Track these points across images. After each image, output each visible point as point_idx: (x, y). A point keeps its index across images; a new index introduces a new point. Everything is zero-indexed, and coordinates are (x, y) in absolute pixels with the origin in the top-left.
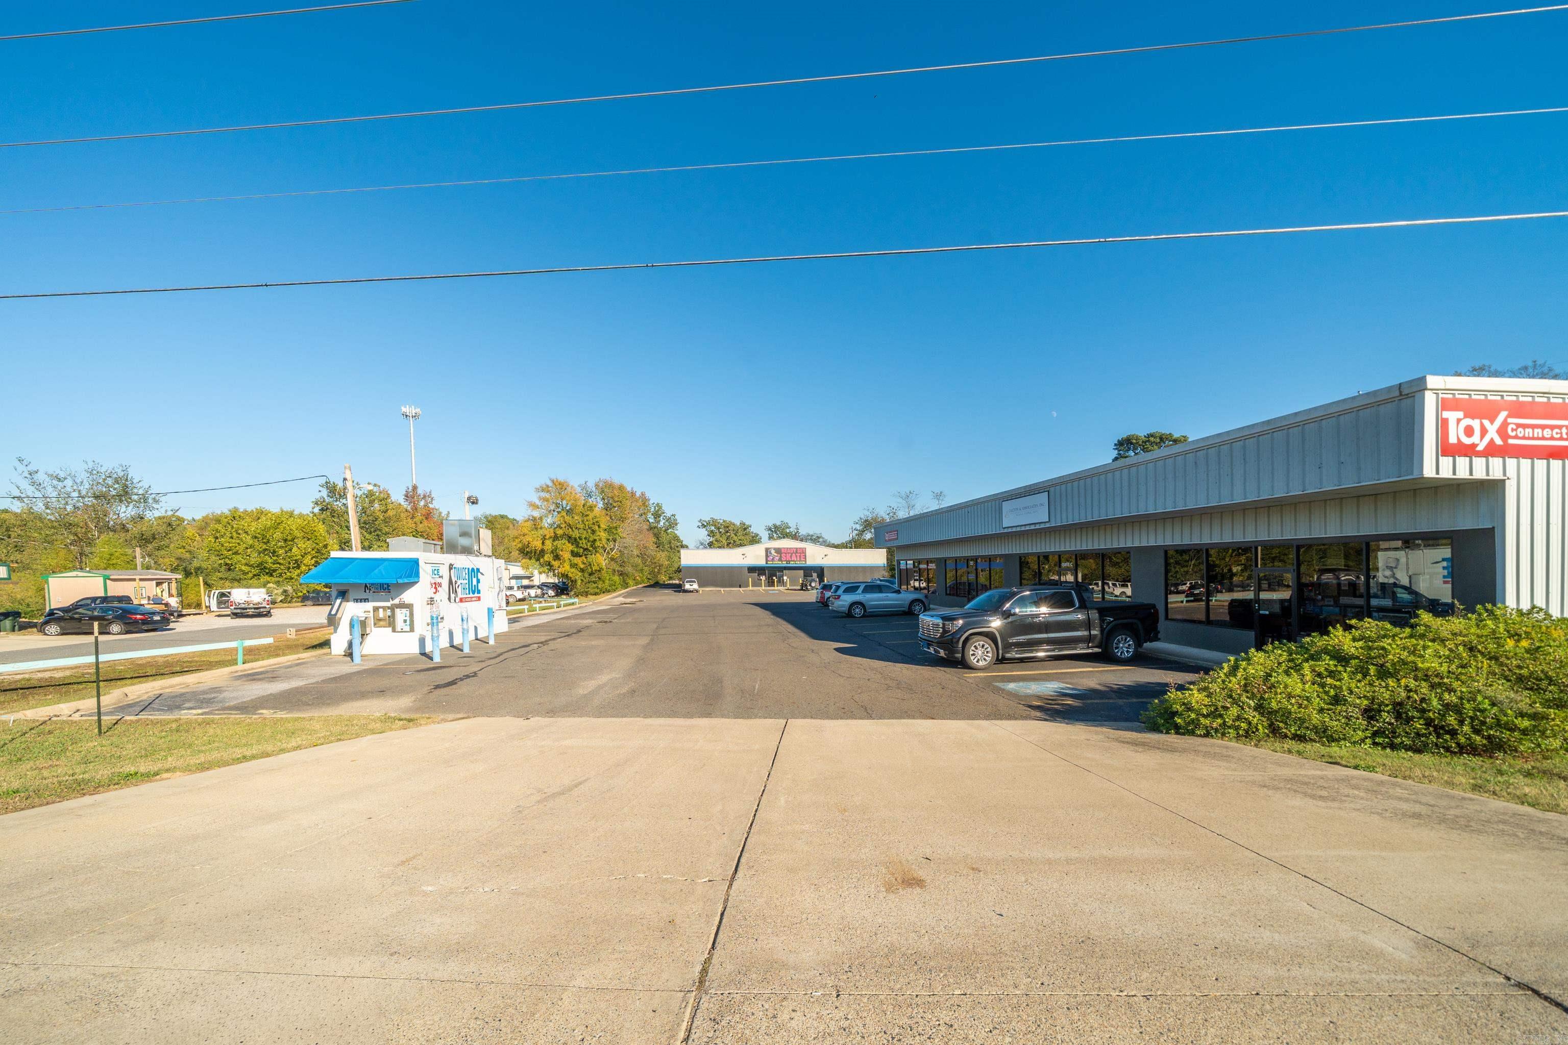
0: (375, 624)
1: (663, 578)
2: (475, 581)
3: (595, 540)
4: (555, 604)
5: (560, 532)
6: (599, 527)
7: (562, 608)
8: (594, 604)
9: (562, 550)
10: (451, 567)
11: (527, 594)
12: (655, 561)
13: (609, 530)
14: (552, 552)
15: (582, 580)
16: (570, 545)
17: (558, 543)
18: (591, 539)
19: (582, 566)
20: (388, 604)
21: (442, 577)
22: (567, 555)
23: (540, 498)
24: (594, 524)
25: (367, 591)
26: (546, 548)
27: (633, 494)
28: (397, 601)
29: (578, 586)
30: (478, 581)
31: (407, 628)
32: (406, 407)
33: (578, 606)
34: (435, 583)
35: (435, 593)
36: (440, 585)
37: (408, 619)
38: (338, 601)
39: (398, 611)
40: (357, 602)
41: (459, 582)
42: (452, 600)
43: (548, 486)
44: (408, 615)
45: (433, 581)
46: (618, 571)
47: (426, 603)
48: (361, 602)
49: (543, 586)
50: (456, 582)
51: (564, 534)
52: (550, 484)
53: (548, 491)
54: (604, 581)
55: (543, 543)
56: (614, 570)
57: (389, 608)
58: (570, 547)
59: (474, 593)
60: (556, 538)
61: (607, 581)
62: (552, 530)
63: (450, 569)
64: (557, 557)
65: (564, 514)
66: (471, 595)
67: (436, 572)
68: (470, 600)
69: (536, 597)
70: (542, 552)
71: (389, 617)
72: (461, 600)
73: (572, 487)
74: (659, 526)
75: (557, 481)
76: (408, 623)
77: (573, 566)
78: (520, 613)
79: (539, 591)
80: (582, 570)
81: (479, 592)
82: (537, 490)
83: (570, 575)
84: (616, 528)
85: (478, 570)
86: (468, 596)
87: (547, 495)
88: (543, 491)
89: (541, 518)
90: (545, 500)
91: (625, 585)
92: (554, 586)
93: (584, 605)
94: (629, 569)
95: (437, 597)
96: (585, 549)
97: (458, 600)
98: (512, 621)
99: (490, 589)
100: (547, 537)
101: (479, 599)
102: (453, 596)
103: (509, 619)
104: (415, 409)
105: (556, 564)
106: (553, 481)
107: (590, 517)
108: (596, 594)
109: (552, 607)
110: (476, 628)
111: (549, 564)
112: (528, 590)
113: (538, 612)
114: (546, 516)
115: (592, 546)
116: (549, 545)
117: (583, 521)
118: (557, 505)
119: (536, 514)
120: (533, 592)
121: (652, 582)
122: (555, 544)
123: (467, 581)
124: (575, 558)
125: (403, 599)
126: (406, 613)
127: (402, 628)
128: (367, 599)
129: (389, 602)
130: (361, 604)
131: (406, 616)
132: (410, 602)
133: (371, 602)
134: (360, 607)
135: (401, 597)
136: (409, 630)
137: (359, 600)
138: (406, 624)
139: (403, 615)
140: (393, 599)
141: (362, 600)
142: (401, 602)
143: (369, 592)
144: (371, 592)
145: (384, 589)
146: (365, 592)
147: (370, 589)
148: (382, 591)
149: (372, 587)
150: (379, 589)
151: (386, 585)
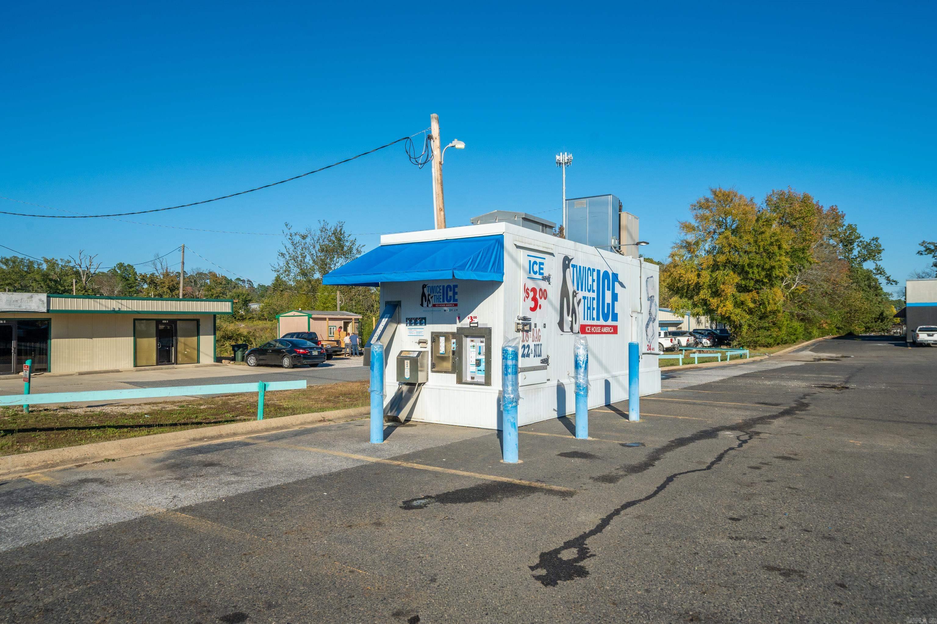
0: (433, 366)
1: (859, 329)
2: (608, 298)
3: (773, 267)
4: (719, 355)
5: (722, 259)
6: (780, 247)
7: (728, 362)
8: (770, 358)
9: (723, 283)
10: (567, 262)
11: (676, 342)
12: (850, 302)
13: (793, 253)
14: (710, 287)
15: (750, 325)
16: (736, 275)
17: (719, 274)
18: (767, 266)
19: (752, 305)
20: (452, 328)
21: (547, 279)
22: (730, 290)
23: (697, 217)
24: (771, 244)
25: (425, 304)
26: (701, 281)
27: (819, 210)
28: (466, 323)
29: (744, 333)
30: (615, 297)
31: (481, 377)
32: (559, 155)
33: (748, 360)
34: (534, 290)
35: (533, 309)
36: (544, 294)
37: (482, 357)
38: (384, 321)
39: (468, 342)
40: (411, 323)
41: (581, 294)
42: (567, 328)
43: (707, 200)
44: (483, 350)
45: (531, 285)
46: (798, 316)
47: (514, 328)
48: (416, 324)
49: (695, 333)
50: (575, 294)
51: (728, 261)
52: (710, 196)
53: (708, 208)
54: (780, 328)
55: (699, 276)
56: (792, 314)
57: (453, 335)
58: (737, 279)
59: (606, 319)
60: (715, 267)
61: (784, 328)
62: (711, 257)
63: (565, 266)
64: (716, 293)
65: (729, 233)
66: (602, 322)
67: (536, 268)
68: (599, 330)
69: (688, 345)
70: (698, 287)
71: (454, 352)
72: (583, 329)
73: (740, 199)
74: (851, 256)
75: (720, 192)
76: (483, 366)
77: (739, 304)
78: (672, 365)
79: (692, 339)
80: (751, 312)
81: (615, 317)
82: (693, 207)
83: (733, 317)
84: (803, 250)
85: (615, 276)
86: (595, 322)
87: (707, 213)
88: (701, 207)
89: (697, 243)
90: (704, 218)
91: (809, 336)
92: (709, 334)
93: (757, 358)
94: (812, 312)
95: (536, 318)
96: (757, 281)
97: (576, 328)
98: (666, 376)
99: (635, 315)
100: (704, 266)
101: (615, 330)
102: (568, 319)
103: (663, 373)
104: (568, 155)
105: (714, 302)
106: (714, 193)
107: (767, 234)
108: (768, 345)
109: (715, 359)
110: (607, 384)
111: (705, 303)
112: (678, 338)
113: (696, 364)
114: (705, 241)
115: (767, 276)
116: (706, 278)
117: (756, 242)
118: (720, 224)
119: (691, 238)
120: (684, 340)
121: (842, 333)
122: (714, 275)
123: (594, 295)
124: (742, 294)
125: (475, 319)
126: (480, 347)
127: (473, 376)
128: (425, 319)
129: (456, 323)
130: (416, 327)
131: (480, 354)
132: (487, 324)
133: (430, 323)
134: (414, 332)
135: (472, 315)
136: (483, 380)
137: (413, 321)
138: (479, 368)
139: (475, 350)
140: (460, 319)
141: (418, 321)
142: (472, 325)
143: (428, 306)
144: (430, 305)
145: (451, 297)
146: (422, 305)
147: (429, 300)
148: (446, 302)
149: (431, 296)
150: (441, 300)
151: (450, 291)
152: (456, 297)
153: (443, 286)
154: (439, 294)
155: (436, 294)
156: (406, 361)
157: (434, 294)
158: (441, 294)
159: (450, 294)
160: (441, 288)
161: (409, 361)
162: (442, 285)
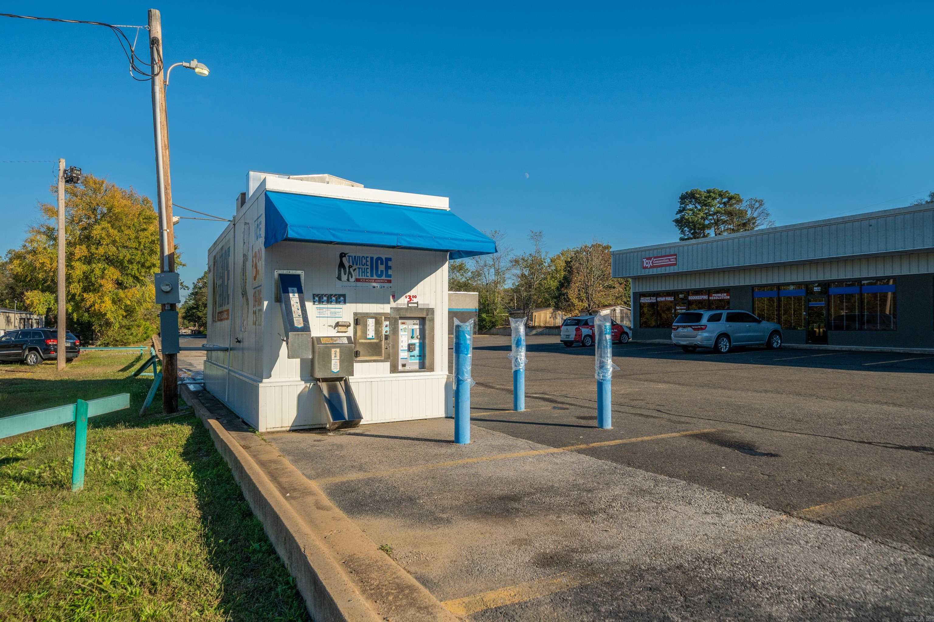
20: (385, 308)
28: (402, 302)
31: (414, 363)
37: (416, 341)
39: (402, 325)
40: (320, 301)
44: (417, 333)
48: (329, 301)
57: (386, 316)
71: (385, 337)
76: (416, 352)
125: (414, 299)
126: (413, 330)
127: (404, 363)
128: (344, 296)
129: (389, 303)
130: (329, 306)
131: (412, 337)
132: (428, 304)
133: (350, 303)
134: (328, 313)
135: (412, 293)
136: (417, 367)
137: (325, 298)
138: (412, 354)
139: (406, 333)
140: (395, 298)
141: (334, 298)
142: (410, 305)
143: (348, 280)
144: (352, 280)
145: (382, 271)
146: (339, 278)
147: (350, 273)
148: (375, 277)
149: (354, 268)
150: (369, 274)
151: (382, 264)
152: (390, 272)
153: (372, 258)
154: (365, 267)
155: (361, 266)
156: (333, 351)
157: (358, 266)
158: (369, 267)
159: (382, 267)
160: (369, 259)
161: (338, 350)
162: (370, 256)
